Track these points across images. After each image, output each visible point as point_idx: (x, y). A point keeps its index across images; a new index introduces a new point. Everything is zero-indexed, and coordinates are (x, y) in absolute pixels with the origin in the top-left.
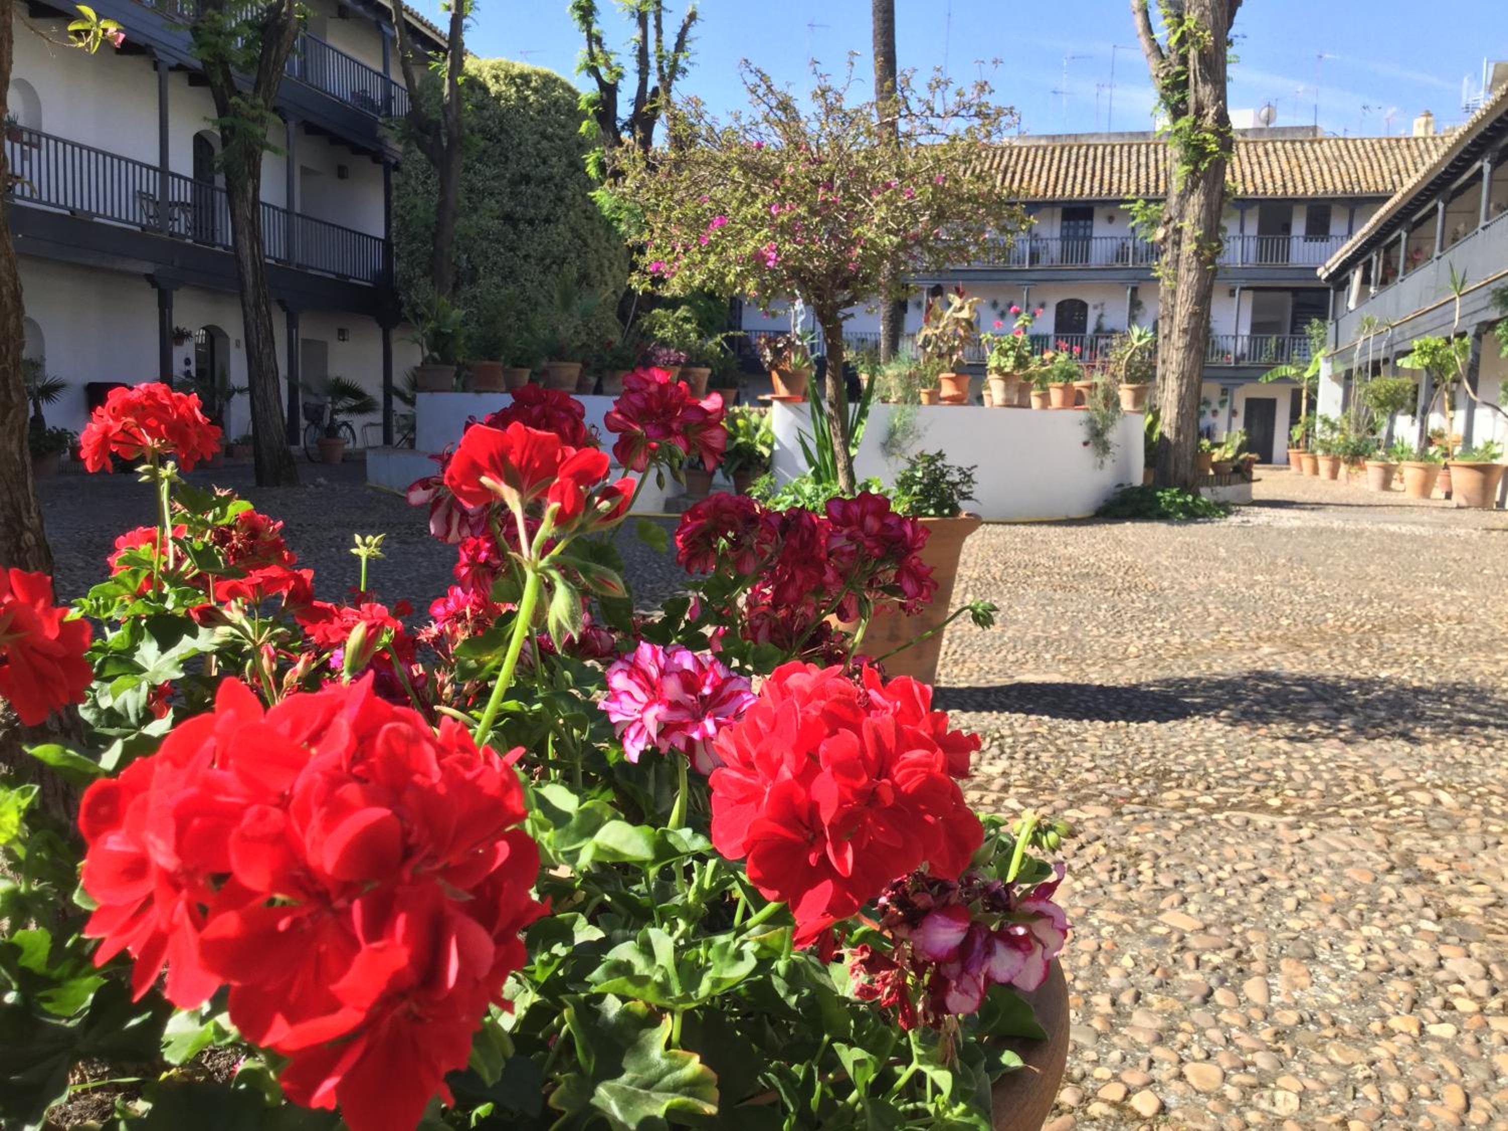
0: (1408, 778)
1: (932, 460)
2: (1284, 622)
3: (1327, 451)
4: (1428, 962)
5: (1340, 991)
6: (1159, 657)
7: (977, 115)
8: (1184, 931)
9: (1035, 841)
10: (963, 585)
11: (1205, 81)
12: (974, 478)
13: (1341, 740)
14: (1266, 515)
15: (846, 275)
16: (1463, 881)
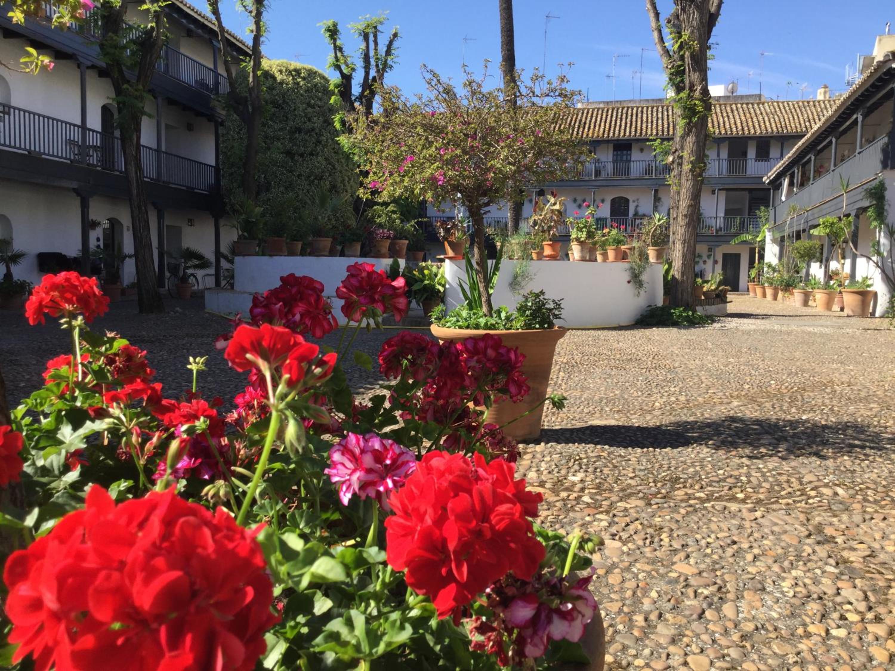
0: (819, 480)
1: (537, 296)
2: (747, 387)
3: (771, 284)
4: (831, 591)
5: (779, 610)
6: (673, 409)
7: (560, 95)
8: (687, 575)
9: (581, 547)
10: (558, 367)
11: (695, 71)
12: (562, 306)
13: (780, 457)
14: (734, 323)
15: (485, 188)
16: (851, 542)
